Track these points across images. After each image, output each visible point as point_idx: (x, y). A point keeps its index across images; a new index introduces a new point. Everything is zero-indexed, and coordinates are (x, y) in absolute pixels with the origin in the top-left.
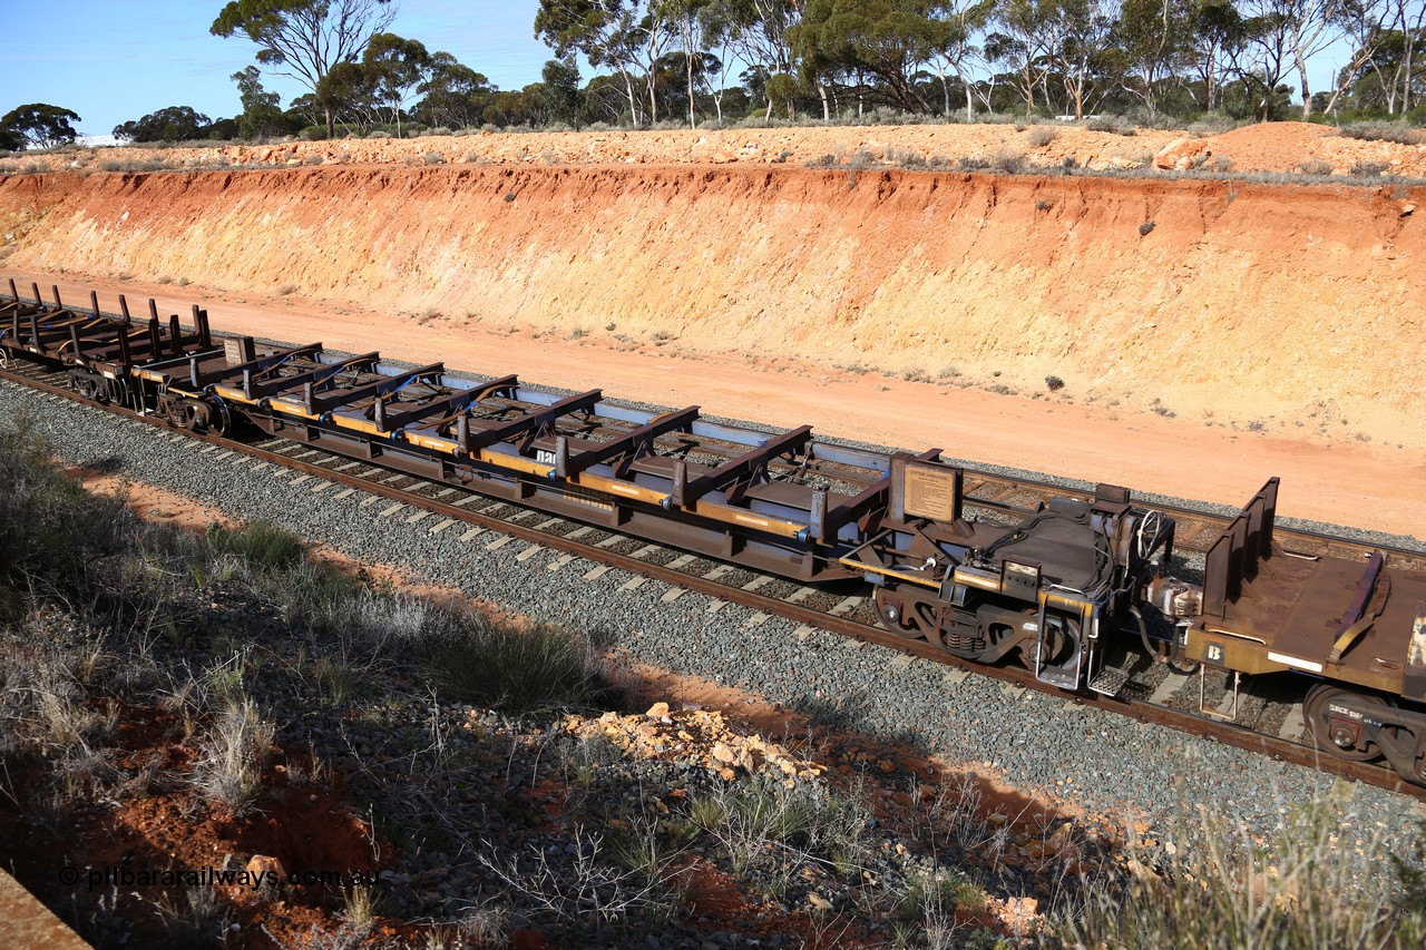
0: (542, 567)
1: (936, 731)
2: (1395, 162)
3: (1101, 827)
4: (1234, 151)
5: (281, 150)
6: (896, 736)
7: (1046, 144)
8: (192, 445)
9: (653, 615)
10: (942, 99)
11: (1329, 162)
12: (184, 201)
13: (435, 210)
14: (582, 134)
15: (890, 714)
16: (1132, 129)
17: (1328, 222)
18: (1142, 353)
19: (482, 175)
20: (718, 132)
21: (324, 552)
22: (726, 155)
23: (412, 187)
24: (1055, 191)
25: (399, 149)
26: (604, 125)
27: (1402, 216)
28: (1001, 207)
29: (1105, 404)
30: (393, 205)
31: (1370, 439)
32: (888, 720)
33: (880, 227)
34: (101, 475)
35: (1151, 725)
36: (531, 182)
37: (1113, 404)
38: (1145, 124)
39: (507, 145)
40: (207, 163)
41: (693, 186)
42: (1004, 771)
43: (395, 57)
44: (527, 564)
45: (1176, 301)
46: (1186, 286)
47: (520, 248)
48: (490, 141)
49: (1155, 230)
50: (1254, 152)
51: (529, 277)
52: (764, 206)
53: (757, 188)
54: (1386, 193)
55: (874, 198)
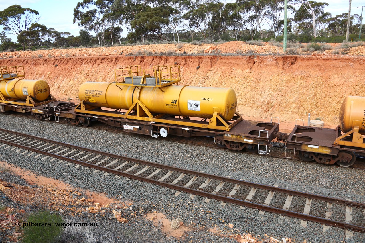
4: (222, 48)
5: (3, 54)
7: (181, 48)
11: (242, 50)
13: (38, 69)
14: (76, 49)
16: (201, 44)
17: (238, 64)
19: (51, 60)
20: (108, 48)
23: (33, 63)
24: (179, 60)
25: (32, 54)
28: (167, 64)
36: (62, 62)
41: (98, 62)
43: (38, 29)
45: (204, 85)
46: (206, 81)
47: (58, 78)
48: (54, 51)
49: (200, 68)
50: (227, 48)
51: (60, 86)
52: (114, 66)
53: (113, 61)
54: (251, 57)
55: (139, 63)
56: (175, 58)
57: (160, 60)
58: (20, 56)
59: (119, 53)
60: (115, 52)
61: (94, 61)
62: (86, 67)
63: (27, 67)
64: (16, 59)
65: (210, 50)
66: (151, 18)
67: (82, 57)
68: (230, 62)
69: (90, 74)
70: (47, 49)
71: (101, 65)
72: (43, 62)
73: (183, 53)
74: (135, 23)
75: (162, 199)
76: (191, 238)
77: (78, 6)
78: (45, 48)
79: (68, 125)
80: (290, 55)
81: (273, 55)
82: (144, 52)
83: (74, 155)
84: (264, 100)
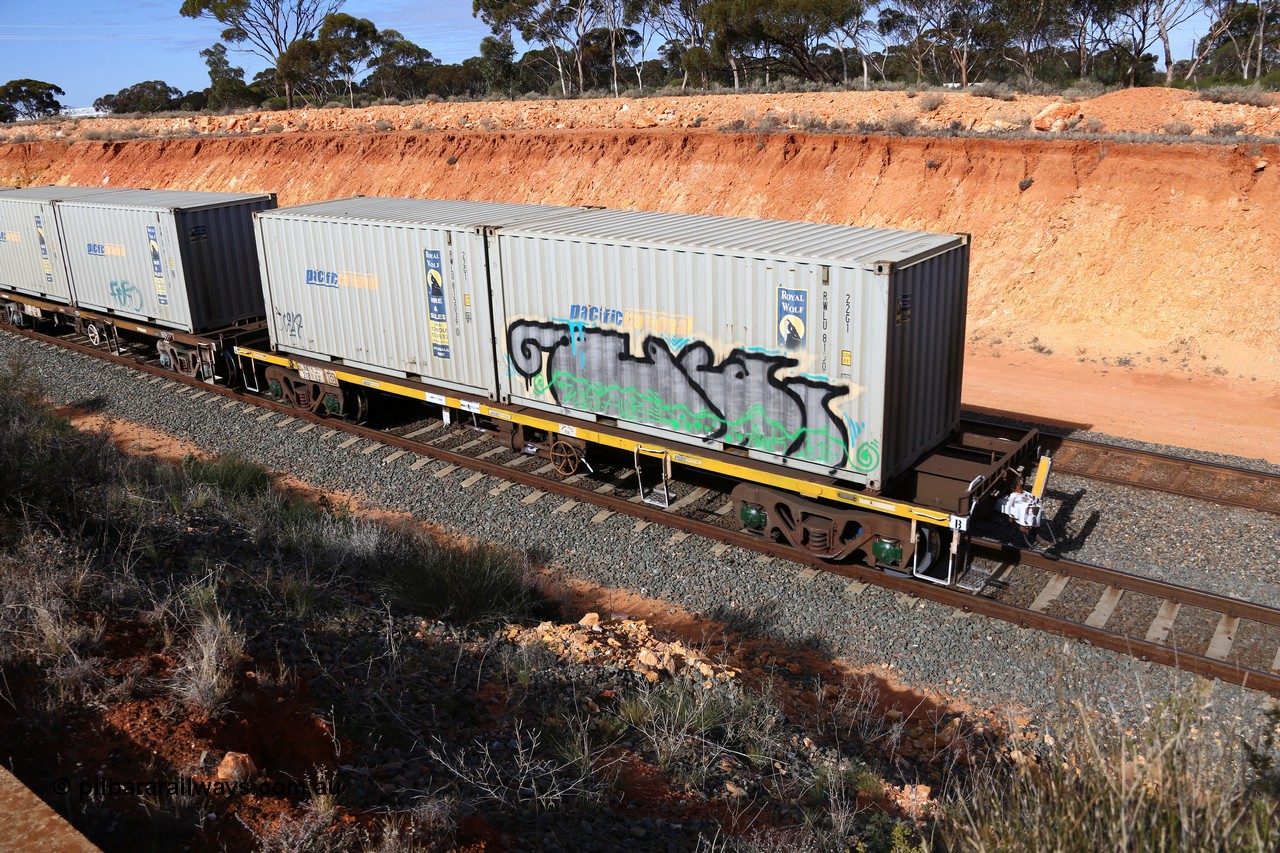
0: (485, 493)
1: (838, 637)
2: (1249, 123)
3: (988, 721)
4: (1103, 114)
5: (246, 119)
6: (803, 641)
7: (935, 109)
8: (169, 386)
9: (584, 534)
10: (841, 70)
11: (1190, 123)
12: (158, 167)
13: (386, 173)
14: (517, 103)
15: (797, 621)
16: (1012, 95)
17: (1189, 178)
18: (1021, 297)
19: (427, 140)
20: (639, 100)
21: (289, 481)
22: (647, 121)
23: (364, 152)
24: (943, 152)
25: (352, 118)
26: (537, 94)
27: (1256, 171)
28: (894, 166)
29: (988, 343)
30: (347, 169)
31: (1227, 372)
32: (796, 627)
33: (786, 184)
34: (87, 413)
35: (1032, 630)
36: (471, 147)
37: (996, 343)
38: (1023, 90)
39: (448, 113)
40: (179, 132)
41: (617, 149)
42: (900, 672)
43: (348, 33)
44: (471, 490)
45: (1052, 251)
46: (1061, 236)
48: (435, 108)
49: (1033, 186)
52: (682, 167)
53: (674, 150)
54: (1241, 151)
56: (928, 146)
58: (307, 125)
59: (685, 120)
60: (671, 117)
62: (570, 167)
65: (1056, 120)
72: (401, 147)
73: (946, 126)
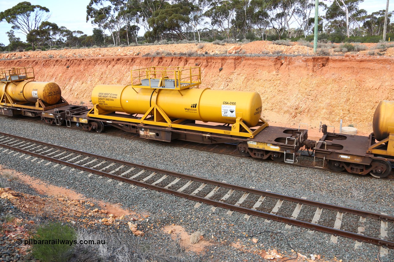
2: (284, 50)
4: (247, 49)
5: (11, 55)
7: (202, 48)
11: (269, 51)
13: (49, 71)
14: (90, 49)
16: (224, 44)
17: (263, 66)
19: (62, 61)
20: (123, 48)
22: (124, 54)
23: (43, 65)
24: (201, 61)
25: (42, 54)
26: (96, 46)
27: (282, 64)
36: (74, 63)
43: (49, 27)
45: (227, 88)
46: (229, 84)
47: (70, 81)
48: (66, 51)
49: (223, 70)
50: (252, 49)
51: (71, 88)
52: (130, 67)
53: (129, 62)
54: (278, 58)
55: (157, 64)
56: (196, 59)
57: (180, 61)
58: (29, 56)
59: (135, 53)
60: (131, 53)
61: (108, 62)
62: (100, 68)
63: (37, 69)
64: (25, 60)
65: (233, 51)
66: (170, 16)
67: (96, 58)
68: (256, 63)
69: (104, 76)
70: (58, 49)
71: (117, 67)
72: (54, 63)
73: (204, 53)
74: (152, 21)
75: (180, 211)
76: (212, 254)
77: (91, 3)
78: (56, 48)
79: (81, 130)
80: (321, 56)
81: (302, 56)
82: (163, 53)
83: (87, 163)
84: (292, 104)
